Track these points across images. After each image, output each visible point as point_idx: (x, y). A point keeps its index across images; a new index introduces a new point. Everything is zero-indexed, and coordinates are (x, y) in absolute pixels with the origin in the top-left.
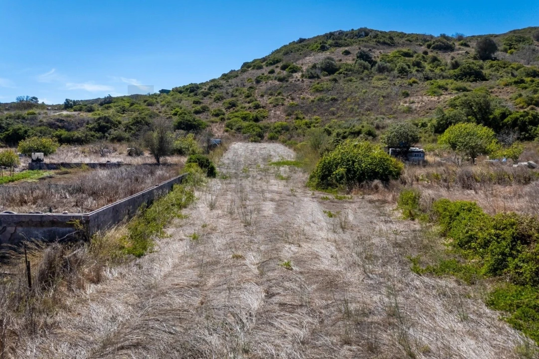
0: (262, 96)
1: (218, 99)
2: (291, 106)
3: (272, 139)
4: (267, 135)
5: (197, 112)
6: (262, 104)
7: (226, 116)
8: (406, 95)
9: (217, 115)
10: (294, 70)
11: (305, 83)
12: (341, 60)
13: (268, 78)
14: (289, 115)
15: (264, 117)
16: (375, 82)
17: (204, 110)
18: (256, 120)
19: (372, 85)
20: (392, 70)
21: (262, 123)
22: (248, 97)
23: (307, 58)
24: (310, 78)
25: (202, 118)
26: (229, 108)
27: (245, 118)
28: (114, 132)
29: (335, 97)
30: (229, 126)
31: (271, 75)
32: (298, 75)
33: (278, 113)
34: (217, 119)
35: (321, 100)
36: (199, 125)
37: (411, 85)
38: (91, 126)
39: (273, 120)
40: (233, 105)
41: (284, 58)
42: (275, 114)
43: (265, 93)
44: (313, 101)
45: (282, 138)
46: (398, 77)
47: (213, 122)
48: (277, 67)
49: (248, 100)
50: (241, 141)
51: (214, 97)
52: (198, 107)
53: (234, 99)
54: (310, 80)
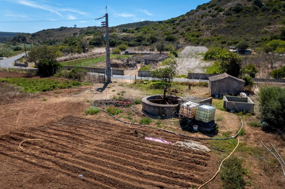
0: (203, 25)
1: (183, 27)
2: (214, 30)
3: (202, 45)
4: (201, 43)
5: (174, 33)
6: (202, 29)
7: (185, 35)
8: (270, 24)
9: (182, 34)
10: (221, 11)
11: (224, 18)
12: (245, 5)
13: (207, 15)
14: (212, 34)
15: (201, 35)
16: (258, 17)
17: (177, 32)
18: (198, 36)
19: (256, 19)
20: (270, 10)
21: (200, 38)
22: (196, 25)
23: (229, 3)
24: (227, 15)
25: (175, 36)
26: (187, 31)
27: (193, 36)
28: (144, 42)
29: (235, 25)
30: (186, 39)
31: (209, 14)
32: (221, 13)
33: (208, 33)
34: (181, 36)
35: (228, 27)
36: (174, 39)
37: (276, 18)
38: (135, 40)
39: (204, 37)
40: (189, 30)
41: (217, 4)
42: (206, 34)
43: (204, 23)
44: (224, 28)
45: (206, 44)
46: (271, 14)
47: (180, 37)
48: (213, 9)
49: (196, 27)
50: (189, 45)
51: (181, 25)
52: (175, 31)
53: (189, 27)
54: (227, 16)
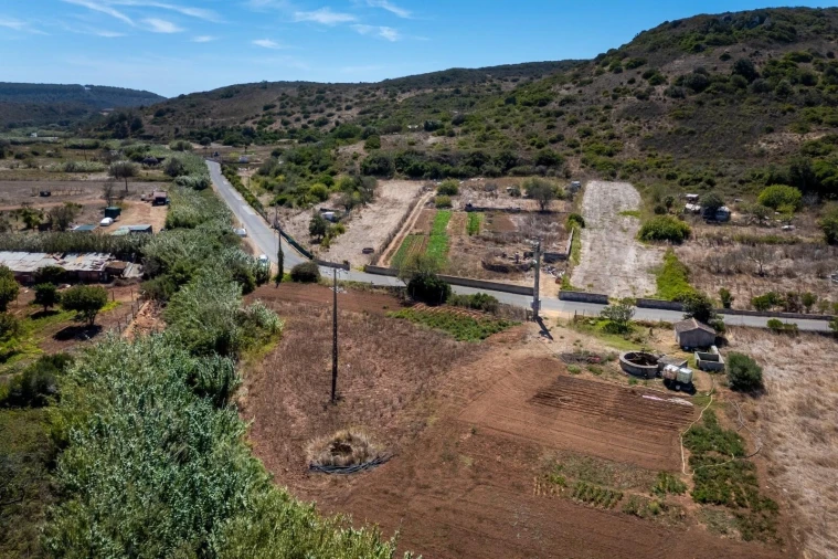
0: (618, 121)
1: (573, 123)
2: (648, 139)
3: (624, 178)
4: (619, 173)
5: (553, 142)
6: (617, 133)
7: (581, 148)
8: (771, 131)
9: (572, 146)
10: (658, 81)
11: (666, 105)
12: (715, 69)
13: (626, 92)
14: (642, 150)
15: (618, 151)
16: (745, 108)
17: (560, 138)
18: (611, 154)
19: (742, 112)
20: (771, 90)
21: (616, 159)
22: (603, 120)
23: (677, 62)
24: (673, 96)
25: (557, 150)
26: (583, 136)
27: (599, 152)
29: (694, 129)
30: (584, 161)
31: (631, 87)
32: (660, 89)
33: (633, 145)
34: (571, 151)
35: (678, 132)
36: (558, 160)
37: (784, 113)
39: (626, 156)
40: (587, 134)
41: (647, 58)
42: (629, 147)
43: (621, 117)
44: (670, 133)
45: (632, 177)
46: (776, 99)
47: (568, 155)
48: (639, 73)
49: (604, 124)
50: (595, 178)
51: (568, 118)
52: (554, 135)
53: (588, 123)
54: (673, 100)
